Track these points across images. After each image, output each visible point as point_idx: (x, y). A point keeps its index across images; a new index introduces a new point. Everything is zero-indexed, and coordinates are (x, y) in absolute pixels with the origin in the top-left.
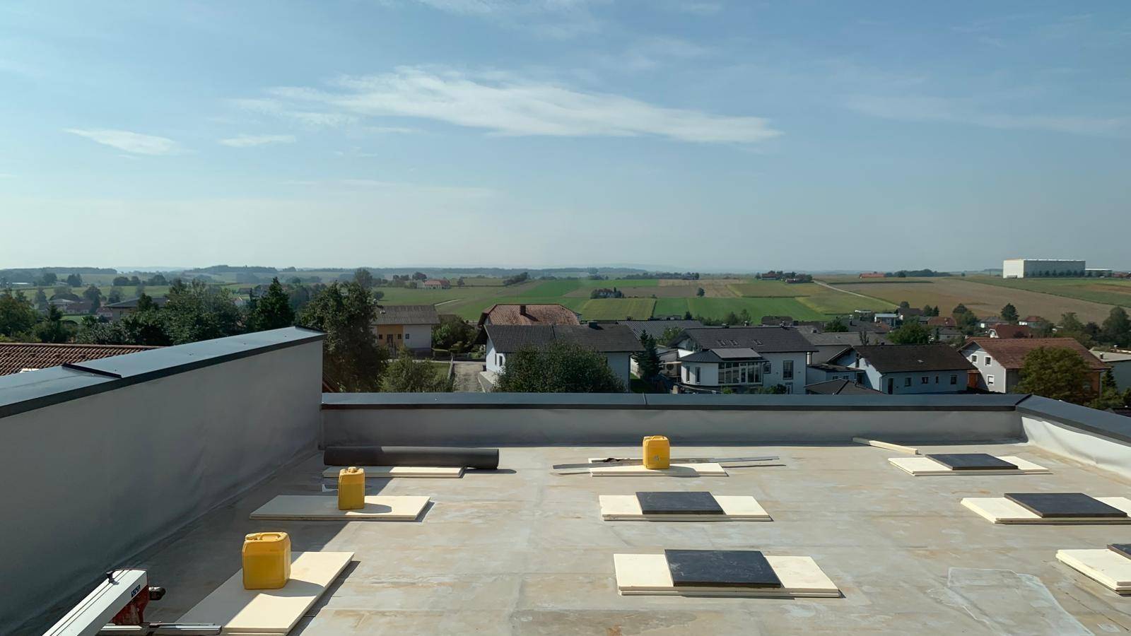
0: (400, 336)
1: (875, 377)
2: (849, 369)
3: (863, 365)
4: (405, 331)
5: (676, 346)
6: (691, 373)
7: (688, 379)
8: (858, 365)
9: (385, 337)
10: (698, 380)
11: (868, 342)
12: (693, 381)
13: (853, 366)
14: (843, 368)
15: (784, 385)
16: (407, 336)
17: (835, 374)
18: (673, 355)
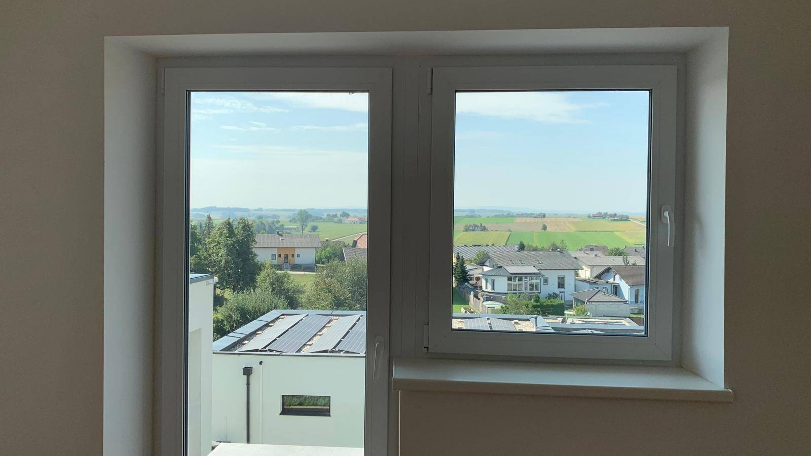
0: (293, 256)
1: (625, 288)
2: (608, 282)
3: (618, 280)
4: (297, 252)
5: (482, 264)
6: (488, 284)
7: (486, 288)
8: (614, 280)
9: (283, 256)
10: (493, 288)
11: (628, 263)
12: (489, 289)
13: (611, 280)
14: (604, 281)
15: (558, 293)
16: (298, 256)
17: (596, 286)
18: (480, 271)
